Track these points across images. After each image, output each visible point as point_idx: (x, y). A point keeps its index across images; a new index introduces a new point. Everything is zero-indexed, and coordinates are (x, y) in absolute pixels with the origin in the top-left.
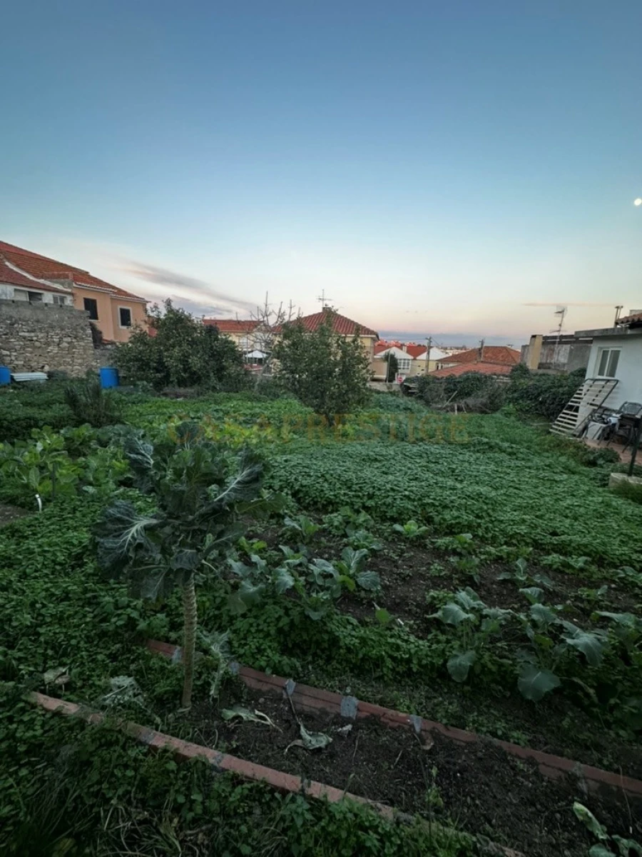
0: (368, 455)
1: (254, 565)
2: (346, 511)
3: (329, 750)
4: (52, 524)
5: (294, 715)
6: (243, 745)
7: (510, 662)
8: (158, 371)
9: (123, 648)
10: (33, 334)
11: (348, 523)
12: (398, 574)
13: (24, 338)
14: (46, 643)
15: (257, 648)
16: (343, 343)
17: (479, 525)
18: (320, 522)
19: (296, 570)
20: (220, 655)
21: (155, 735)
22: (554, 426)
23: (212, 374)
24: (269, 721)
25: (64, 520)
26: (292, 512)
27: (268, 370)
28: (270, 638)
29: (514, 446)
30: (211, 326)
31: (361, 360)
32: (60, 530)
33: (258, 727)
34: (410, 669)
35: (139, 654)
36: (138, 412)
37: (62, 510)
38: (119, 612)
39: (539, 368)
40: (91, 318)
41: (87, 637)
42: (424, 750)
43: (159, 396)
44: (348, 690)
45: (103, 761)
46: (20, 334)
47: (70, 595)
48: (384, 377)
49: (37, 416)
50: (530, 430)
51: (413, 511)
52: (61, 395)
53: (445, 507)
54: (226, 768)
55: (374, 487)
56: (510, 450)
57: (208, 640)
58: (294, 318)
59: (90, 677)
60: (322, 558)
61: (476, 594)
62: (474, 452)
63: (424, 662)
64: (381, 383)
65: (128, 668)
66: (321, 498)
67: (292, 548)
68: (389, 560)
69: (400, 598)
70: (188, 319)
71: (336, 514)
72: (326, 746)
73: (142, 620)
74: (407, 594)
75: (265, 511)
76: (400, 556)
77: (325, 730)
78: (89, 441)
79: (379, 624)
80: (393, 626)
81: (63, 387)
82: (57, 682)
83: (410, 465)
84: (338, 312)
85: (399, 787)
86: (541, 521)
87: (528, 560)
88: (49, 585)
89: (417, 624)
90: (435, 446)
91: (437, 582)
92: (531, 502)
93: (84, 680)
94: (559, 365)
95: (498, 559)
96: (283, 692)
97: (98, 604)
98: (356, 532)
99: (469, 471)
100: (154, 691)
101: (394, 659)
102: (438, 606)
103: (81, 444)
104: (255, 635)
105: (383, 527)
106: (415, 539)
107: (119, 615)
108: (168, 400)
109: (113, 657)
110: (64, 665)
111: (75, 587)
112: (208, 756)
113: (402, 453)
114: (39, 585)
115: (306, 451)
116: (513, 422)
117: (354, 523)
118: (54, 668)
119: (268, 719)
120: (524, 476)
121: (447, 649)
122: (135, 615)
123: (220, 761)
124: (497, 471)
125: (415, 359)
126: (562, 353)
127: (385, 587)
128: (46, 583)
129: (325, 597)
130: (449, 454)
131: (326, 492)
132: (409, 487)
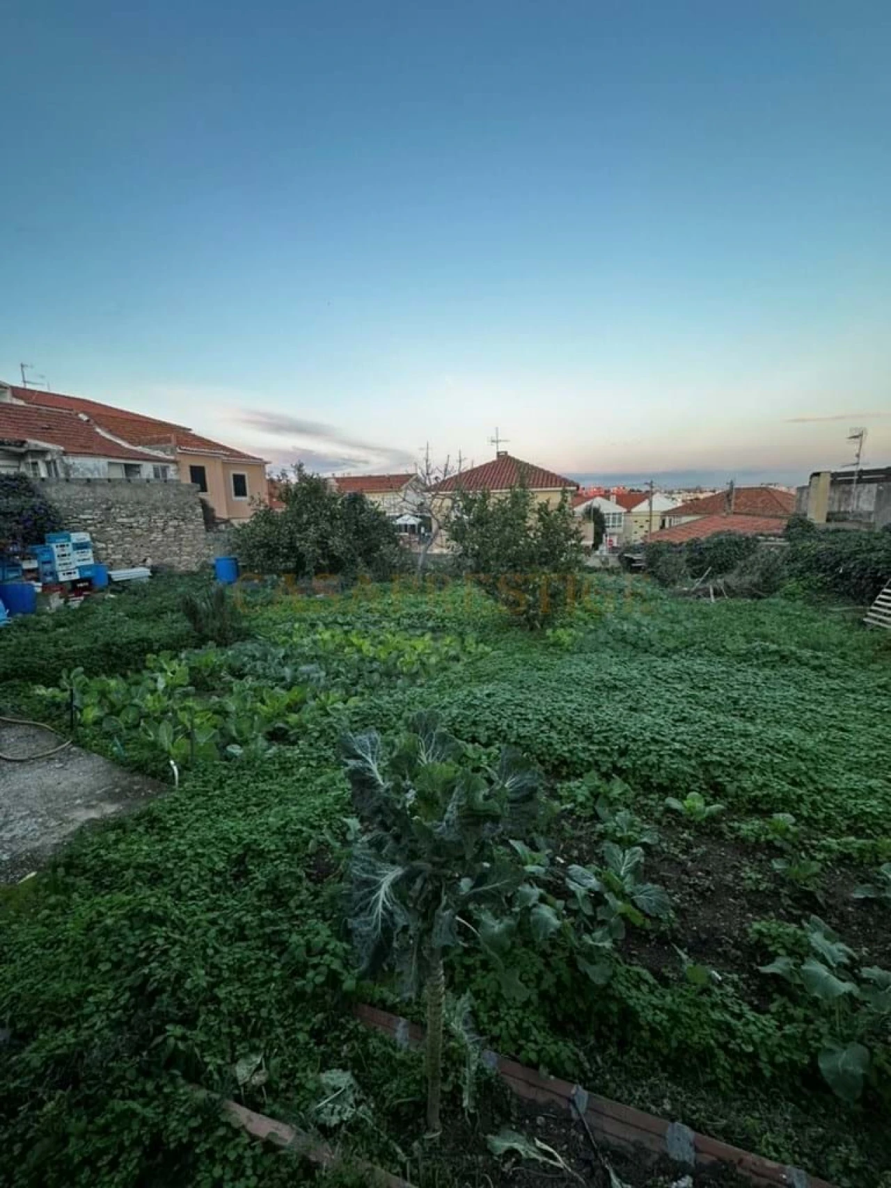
0: (602, 680)
2: (594, 777)
11: (597, 797)
17: (800, 798)
22: (870, 615)
24: (560, 1162)
25: (210, 799)
29: (820, 654)
32: (208, 816)
37: (206, 783)
39: (829, 520)
40: (199, 492)
41: (278, 1002)
49: (148, 634)
51: (692, 776)
53: (741, 768)
55: (625, 737)
56: (816, 662)
62: (759, 667)
66: (551, 756)
68: (672, 860)
71: (576, 783)
73: (346, 973)
76: (687, 853)
78: (219, 671)
81: (173, 588)
82: (253, 1081)
83: (668, 695)
90: (699, 661)
95: (845, 859)
96: (572, 1108)
97: (284, 945)
98: (614, 814)
99: (760, 701)
100: (384, 1098)
101: (730, 1052)
103: (210, 676)
105: (650, 803)
106: (704, 823)
109: (317, 1036)
110: (256, 1050)
113: (651, 674)
115: (510, 676)
117: (607, 798)
118: (246, 1057)
119: (558, 1157)
120: (849, 706)
124: (803, 699)
125: (630, 513)
126: (864, 496)
130: (723, 672)
131: (556, 747)
132: (677, 734)
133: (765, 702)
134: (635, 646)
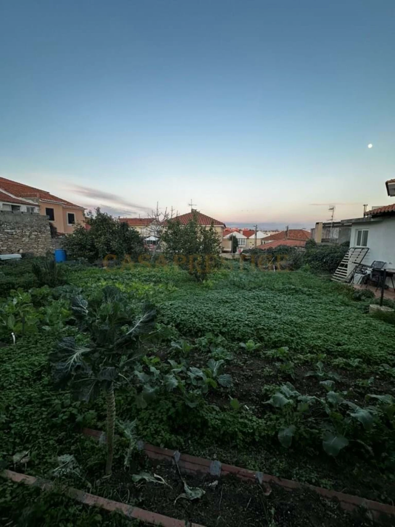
0: (222, 299)
1: (152, 374)
2: (210, 335)
3: (203, 500)
4: (21, 352)
5: (179, 476)
6: (146, 500)
7: (317, 431)
8: (91, 251)
9: (66, 435)
10: (13, 231)
11: (211, 343)
12: (243, 375)
13: (8, 233)
14: (15, 434)
15: (155, 430)
16: (204, 231)
17: (292, 341)
18: (194, 343)
19: (179, 376)
20: (131, 436)
21: (87, 496)
22: (334, 277)
23: (124, 252)
24: (164, 481)
25: (29, 349)
26: (175, 337)
27: (159, 248)
28: (163, 423)
29: (310, 290)
30: (124, 223)
31: (215, 241)
32: (26, 356)
33: (156, 486)
34: (254, 439)
35: (77, 439)
36: (78, 276)
37: (29, 342)
38: (64, 410)
39: (322, 242)
40: (50, 220)
41: (43, 428)
42: (265, 496)
43: (91, 266)
44: (215, 457)
45: (52, 517)
46: (5, 231)
47: (32, 400)
48: (230, 250)
49: (14, 281)
50: (319, 280)
51: (251, 334)
52: (30, 268)
53: (271, 330)
54: (135, 517)
55: (226, 320)
56: (308, 293)
57: (123, 427)
58: (174, 216)
59: (44, 457)
60: (196, 367)
61: (293, 386)
62: (286, 295)
63: (263, 434)
64: (228, 254)
65: (70, 449)
66: (194, 328)
67: (176, 361)
68: (237, 366)
69: (246, 391)
70: (110, 218)
71: (203, 338)
72: (202, 497)
73: (79, 415)
74: (250, 388)
75: (158, 339)
76: (244, 363)
77: (201, 485)
78: (47, 297)
79: (233, 409)
80: (242, 410)
81: (31, 263)
82: (22, 461)
83: (248, 304)
84: (201, 212)
85: (251, 524)
86: (330, 337)
87: (323, 362)
88: (19, 393)
89: (257, 409)
90: (263, 292)
91: (269, 379)
92: (323, 325)
93: (40, 459)
94: (333, 240)
95: (305, 363)
96: (173, 460)
97: (51, 405)
98: (216, 349)
99: (284, 307)
100: (87, 464)
101: (243, 433)
102: (270, 396)
103: (41, 299)
104: (153, 421)
105: (233, 345)
106: (253, 352)
107: (64, 412)
108: (97, 268)
109: (60, 442)
110: (26, 449)
111: (36, 394)
112: (123, 509)
113: (242, 297)
114: (12, 394)
115: (183, 298)
116: (309, 275)
117: (215, 343)
118: (20, 452)
119: (163, 480)
120: (318, 309)
121: (277, 425)
122: (75, 411)
123: (131, 512)
124: (301, 306)
125: (248, 238)
126: (335, 232)
127: (236, 385)
128: (17, 392)
129: (198, 393)
130: (272, 296)
131: (197, 324)
132: (248, 318)
133: (286, 307)
134: (239, 287)
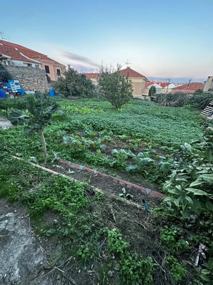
8: (66, 91)
10: (29, 78)
13: (27, 80)
40: (47, 73)
43: (66, 99)
46: (26, 78)
70: (76, 72)
108: (69, 100)
